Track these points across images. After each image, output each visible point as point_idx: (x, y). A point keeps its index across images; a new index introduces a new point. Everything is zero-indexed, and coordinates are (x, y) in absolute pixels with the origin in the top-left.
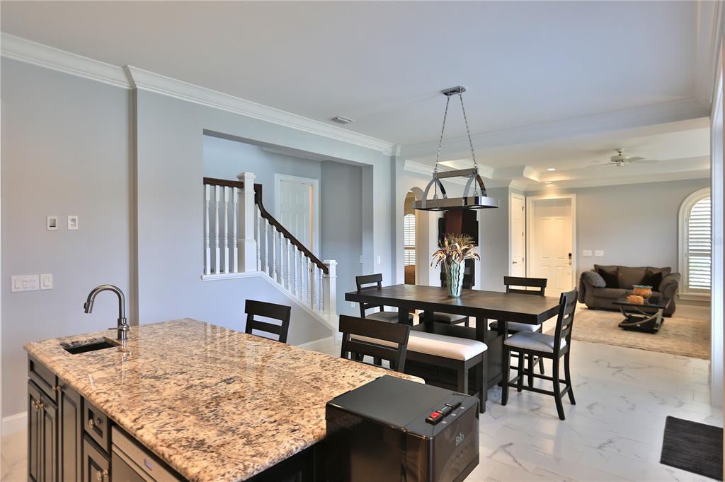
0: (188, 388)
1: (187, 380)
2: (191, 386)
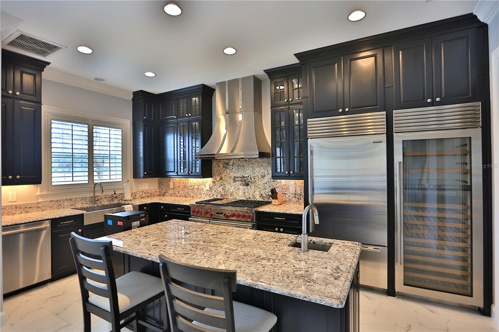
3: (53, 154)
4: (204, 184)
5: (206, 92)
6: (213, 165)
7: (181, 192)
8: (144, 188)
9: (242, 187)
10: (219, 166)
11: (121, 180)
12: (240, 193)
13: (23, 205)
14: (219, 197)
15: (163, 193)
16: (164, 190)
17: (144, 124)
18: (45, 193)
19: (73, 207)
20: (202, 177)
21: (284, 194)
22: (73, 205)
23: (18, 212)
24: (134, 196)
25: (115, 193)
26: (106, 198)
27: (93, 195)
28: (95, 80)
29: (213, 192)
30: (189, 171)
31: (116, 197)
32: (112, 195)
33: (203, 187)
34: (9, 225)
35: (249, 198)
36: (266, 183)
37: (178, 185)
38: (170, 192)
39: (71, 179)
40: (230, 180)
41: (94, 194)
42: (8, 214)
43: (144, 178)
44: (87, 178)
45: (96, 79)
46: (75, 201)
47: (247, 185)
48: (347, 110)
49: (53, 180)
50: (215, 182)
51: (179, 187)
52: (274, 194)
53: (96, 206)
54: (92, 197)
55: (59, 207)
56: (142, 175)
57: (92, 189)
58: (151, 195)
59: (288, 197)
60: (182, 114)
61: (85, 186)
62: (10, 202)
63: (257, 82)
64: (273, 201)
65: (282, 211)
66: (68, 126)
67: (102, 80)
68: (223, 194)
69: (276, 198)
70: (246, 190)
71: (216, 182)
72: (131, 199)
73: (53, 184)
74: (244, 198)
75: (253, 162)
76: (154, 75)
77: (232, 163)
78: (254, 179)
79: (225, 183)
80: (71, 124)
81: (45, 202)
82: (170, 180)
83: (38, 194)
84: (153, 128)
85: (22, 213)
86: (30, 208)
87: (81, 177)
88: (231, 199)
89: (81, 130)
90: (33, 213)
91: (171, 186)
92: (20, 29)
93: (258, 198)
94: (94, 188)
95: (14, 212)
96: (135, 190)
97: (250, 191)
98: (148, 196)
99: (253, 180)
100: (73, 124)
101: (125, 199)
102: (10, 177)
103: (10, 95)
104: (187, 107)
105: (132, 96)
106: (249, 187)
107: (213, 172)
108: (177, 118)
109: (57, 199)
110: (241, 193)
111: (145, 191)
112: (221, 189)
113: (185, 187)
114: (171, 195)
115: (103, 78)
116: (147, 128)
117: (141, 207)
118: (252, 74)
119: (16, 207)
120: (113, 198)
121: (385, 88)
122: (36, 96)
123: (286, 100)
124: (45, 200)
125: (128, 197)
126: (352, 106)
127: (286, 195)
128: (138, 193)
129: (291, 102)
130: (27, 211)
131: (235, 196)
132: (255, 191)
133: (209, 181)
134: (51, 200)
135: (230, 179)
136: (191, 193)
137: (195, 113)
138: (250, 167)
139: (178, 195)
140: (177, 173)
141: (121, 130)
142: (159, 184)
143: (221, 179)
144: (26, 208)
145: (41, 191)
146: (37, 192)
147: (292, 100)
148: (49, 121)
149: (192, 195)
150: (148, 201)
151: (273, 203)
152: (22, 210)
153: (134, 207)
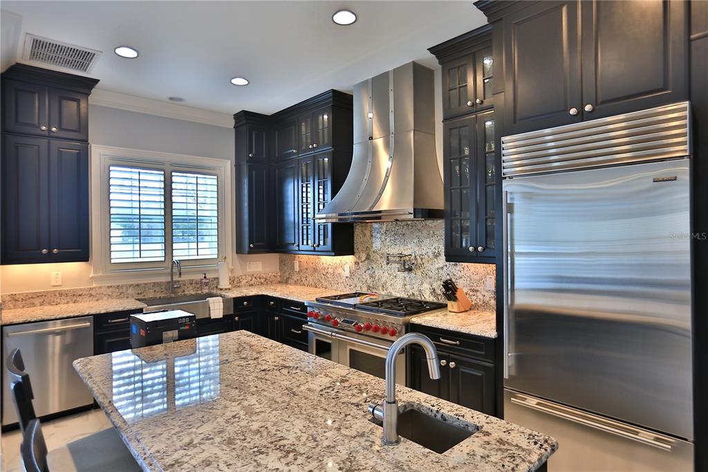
0: (257, 358)
1: (258, 364)
2: (255, 359)
3: (112, 216)
4: (342, 266)
5: (340, 104)
6: (356, 233)
7: (310, 279)
8: (255, 270)
9: (401, 275)
10: (365, 235)
11: (216, 256)
12: (397, 286)
13: (70, 291)
14: (364, 290)
15: (285, 278)
16: (287, 274)
17: (249, 166)
18: (101, 274)
19: (141, 297)
20: (333, 254)
21: (473, 291)
22: (141, 293)
23: (63, 301)
24: (235, 282)
25: (205, 277)
26: (191, 284)
27: (170, 280)
28: (171, 101)
29: (356, 280)
30: (314, 243)
31: (206, 284)
32: (201, 280)
33: (340, 270)
34: (32, 320)
35: (413, 294)
36: (442, 268)
37: (305, 265)
38: (296, 277)
39: (137, 254)
40: (381, 261)
41: (172, 279)
42: (50, 304)
43: (249, 253)
44: (162, 253)
45: (171, 99)
46: (144, 287)
47: (410, 270)
48: (588, 108)
49: (113, 255)
50: (358, 264)
51: (307, 269)
52: (450, 289)
53: (173, 296)
54: (169, 282)
55: (121, 296)
56: (247, 249)
57: (169, 271)
58: (266, 282)
59: (481, 297)
60: (304, 145)
61: (160, 265)
62: (53, 286)
63: (420, 73)
64: (450, 303)
65: (452, 328)
66: (133, 174)
67: (180, 100)
68: (371, 285)
69: (455, 299)
70: (407, 279)
71: (360, 264)
72: (230, 286)
73: (113, 261)
74: (403, 295)
75: (419, 227)
76: (246, 82)
77: (384, 229)
78: (422, 259)
79: (374, 266)
80: (137, 170)
81: (100, 287)
82: (295, 257)
83: (92, 275)
84: (265, 171)
85: (68, 302)
86: (80, 295)
87: (154, 252)
88: (382, 294)
89: (154, 180)
90: (82, 304)
91: (297, 269)
92: (31, 32)
93: (429, 297)
94: (172, 268)
95: (58, 300)
96: (239, 273)
97: (414, 282)
98: (262, 284)
99: (419, 261)
100: (141, 171)
101: (220, 287)
102: (44, 251)
103: (43, 133)
104: (312, 132)
105: (233, 122)
106: (412, 275)
107: (355, 245)
108: (298, 153)
109: (117, 284)
110: (399, 284)
111: (255, 275)
112: (368, 276)
113: (315, 270)
114: (296, 283)
115: (180, 96)
116: (254, 172)
117: (238, 301)
118: (410, 61)
119: (61, 294)
120: (201, 284)
121: (690, 41)
122: (79, 132)
123: (469, 103)
124: (100, 285)
125: (224, 283)
126: (600, 100)
127: (478, 294)
128: (244, 277)
129: (479, 106)
130: (75, 301)
131: (390, 289)
132: (422, 284)
133: (349, 260)
134: (110, 285)
135: (381, 257)
136: (323, 281)
137: (324, 141)
138: (414, 237)
139: (306, 283)
140: (298, 246)
141: (216, 177)
142: (280, 263)
143: (368, 258)
144: (75, 296)
145: (95, 272)
146: (90, 273)
147: (482, 102)
148: (107, 167)
149: (325, 284)
150: (253, 292)
151: (449, 308)
152: (68, 298)
153: (226, 301)
